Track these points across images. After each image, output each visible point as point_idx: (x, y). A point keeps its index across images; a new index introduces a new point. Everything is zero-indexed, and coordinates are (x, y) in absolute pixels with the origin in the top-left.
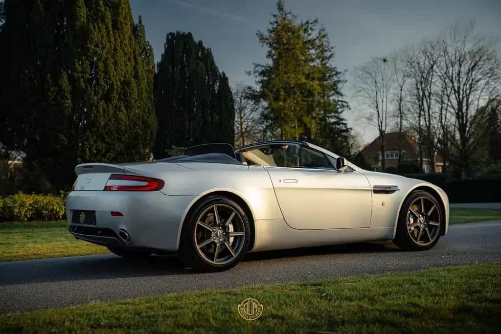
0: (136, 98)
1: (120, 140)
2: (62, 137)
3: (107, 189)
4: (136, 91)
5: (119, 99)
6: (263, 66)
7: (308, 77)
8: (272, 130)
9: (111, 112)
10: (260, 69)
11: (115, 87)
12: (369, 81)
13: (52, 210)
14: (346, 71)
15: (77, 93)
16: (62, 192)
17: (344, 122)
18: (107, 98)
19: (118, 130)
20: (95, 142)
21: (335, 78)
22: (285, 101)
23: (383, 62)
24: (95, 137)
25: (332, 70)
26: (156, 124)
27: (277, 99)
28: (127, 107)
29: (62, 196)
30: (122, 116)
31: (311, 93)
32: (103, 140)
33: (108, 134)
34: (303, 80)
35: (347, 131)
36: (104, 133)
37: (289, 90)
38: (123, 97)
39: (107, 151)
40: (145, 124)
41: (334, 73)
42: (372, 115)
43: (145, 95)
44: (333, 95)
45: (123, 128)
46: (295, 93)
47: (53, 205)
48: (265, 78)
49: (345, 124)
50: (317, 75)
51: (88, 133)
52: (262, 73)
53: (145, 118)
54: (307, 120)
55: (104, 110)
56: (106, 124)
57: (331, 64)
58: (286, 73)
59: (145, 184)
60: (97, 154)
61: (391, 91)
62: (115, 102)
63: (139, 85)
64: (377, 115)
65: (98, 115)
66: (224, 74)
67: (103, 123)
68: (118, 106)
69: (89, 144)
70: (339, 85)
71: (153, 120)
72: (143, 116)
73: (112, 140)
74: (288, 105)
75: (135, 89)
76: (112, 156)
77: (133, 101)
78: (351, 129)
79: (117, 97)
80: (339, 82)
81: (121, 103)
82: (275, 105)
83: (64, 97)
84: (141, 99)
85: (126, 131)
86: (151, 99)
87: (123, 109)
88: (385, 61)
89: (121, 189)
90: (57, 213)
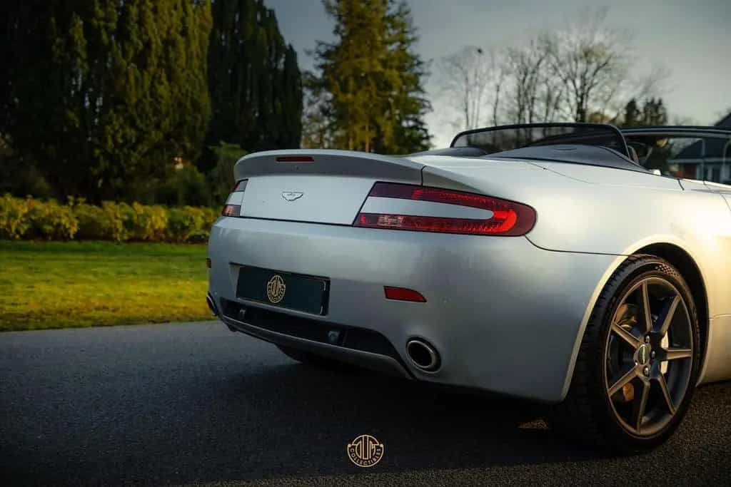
0: (184, 64)
1: (158, 126)
2: (71, 115)
3: (365, 221)
4: (184, 56)
5: (159, 65)
6: (327, 45)
7: (384, 63)
8: (333, 131)
9: (147, 84)
10: (323, 49)
11: (154, 46)
12: (459, 75)
13: (59, 225)
14: (431, 60)
15: (96, 50)
16: (71, 198)
17: (425, 127)
18: (141, 60)
19: (156, 112)
20: (121, 127)
21: (417, 69)
22: (354, 93)
23: (478, 53)
24: (121, 120)
25: (414, 58)
26: (209, 108)
27: (344, 90)
28: (169, 79)
29: (71, 204)
30: (163, 90)
31: (388, 86)
32: (133, 124)
33: (140, 116)
34: (379, 68)
35: (428, 138)
36: (135, 113)
37: (360, 80)
38: (163, 62)
39: (140, 140)
40: (195, 105)
41: (415, 62)
42: (459, 119)
43: (196, 62)
44: (413, 91)
45: (164, 109)
46: (368, 84)
47: (60, 217)
48: (329, 62)
49: (426, 131)
50: (396, 63)
51: (111, 111)
52: (327, 55)
53: (195, 97)
54: (380, 120)
55: (137, 79)
56: (140, 101)
57: (412, 49)
58: (357, 56)
59: (487, 214)
60: (123, 145)
61: (485, 91)
62: (152, 69)
63: (188, 46)
64: (465, 121)
65: (128, 86)
66: (291, 47)
67: (134, 100)
68: (157, 75)
69: (113, 129)
70: (422, 79)
71: (205, 100)
72: (192, 93)
73: (147, 126)
74: (358, 99)
75: (183, 52)
76: (146, 149)
77: (180, 70)
78: (432, 136)
79: (155, 62)
80: (420, 74)
81: (161, 72)
82: (341, 98)
83: (75, 55)
84: (191, 68)
85: (167, 114)
86: (203, 70)
87: (164, 79)
88: (480, 51)
89: (412, 224)
90: (66, 230)
